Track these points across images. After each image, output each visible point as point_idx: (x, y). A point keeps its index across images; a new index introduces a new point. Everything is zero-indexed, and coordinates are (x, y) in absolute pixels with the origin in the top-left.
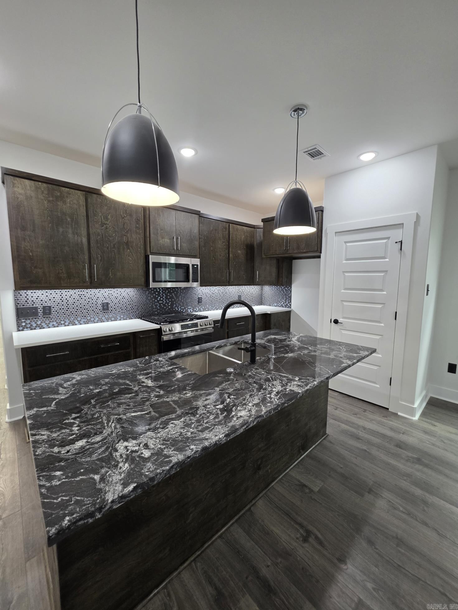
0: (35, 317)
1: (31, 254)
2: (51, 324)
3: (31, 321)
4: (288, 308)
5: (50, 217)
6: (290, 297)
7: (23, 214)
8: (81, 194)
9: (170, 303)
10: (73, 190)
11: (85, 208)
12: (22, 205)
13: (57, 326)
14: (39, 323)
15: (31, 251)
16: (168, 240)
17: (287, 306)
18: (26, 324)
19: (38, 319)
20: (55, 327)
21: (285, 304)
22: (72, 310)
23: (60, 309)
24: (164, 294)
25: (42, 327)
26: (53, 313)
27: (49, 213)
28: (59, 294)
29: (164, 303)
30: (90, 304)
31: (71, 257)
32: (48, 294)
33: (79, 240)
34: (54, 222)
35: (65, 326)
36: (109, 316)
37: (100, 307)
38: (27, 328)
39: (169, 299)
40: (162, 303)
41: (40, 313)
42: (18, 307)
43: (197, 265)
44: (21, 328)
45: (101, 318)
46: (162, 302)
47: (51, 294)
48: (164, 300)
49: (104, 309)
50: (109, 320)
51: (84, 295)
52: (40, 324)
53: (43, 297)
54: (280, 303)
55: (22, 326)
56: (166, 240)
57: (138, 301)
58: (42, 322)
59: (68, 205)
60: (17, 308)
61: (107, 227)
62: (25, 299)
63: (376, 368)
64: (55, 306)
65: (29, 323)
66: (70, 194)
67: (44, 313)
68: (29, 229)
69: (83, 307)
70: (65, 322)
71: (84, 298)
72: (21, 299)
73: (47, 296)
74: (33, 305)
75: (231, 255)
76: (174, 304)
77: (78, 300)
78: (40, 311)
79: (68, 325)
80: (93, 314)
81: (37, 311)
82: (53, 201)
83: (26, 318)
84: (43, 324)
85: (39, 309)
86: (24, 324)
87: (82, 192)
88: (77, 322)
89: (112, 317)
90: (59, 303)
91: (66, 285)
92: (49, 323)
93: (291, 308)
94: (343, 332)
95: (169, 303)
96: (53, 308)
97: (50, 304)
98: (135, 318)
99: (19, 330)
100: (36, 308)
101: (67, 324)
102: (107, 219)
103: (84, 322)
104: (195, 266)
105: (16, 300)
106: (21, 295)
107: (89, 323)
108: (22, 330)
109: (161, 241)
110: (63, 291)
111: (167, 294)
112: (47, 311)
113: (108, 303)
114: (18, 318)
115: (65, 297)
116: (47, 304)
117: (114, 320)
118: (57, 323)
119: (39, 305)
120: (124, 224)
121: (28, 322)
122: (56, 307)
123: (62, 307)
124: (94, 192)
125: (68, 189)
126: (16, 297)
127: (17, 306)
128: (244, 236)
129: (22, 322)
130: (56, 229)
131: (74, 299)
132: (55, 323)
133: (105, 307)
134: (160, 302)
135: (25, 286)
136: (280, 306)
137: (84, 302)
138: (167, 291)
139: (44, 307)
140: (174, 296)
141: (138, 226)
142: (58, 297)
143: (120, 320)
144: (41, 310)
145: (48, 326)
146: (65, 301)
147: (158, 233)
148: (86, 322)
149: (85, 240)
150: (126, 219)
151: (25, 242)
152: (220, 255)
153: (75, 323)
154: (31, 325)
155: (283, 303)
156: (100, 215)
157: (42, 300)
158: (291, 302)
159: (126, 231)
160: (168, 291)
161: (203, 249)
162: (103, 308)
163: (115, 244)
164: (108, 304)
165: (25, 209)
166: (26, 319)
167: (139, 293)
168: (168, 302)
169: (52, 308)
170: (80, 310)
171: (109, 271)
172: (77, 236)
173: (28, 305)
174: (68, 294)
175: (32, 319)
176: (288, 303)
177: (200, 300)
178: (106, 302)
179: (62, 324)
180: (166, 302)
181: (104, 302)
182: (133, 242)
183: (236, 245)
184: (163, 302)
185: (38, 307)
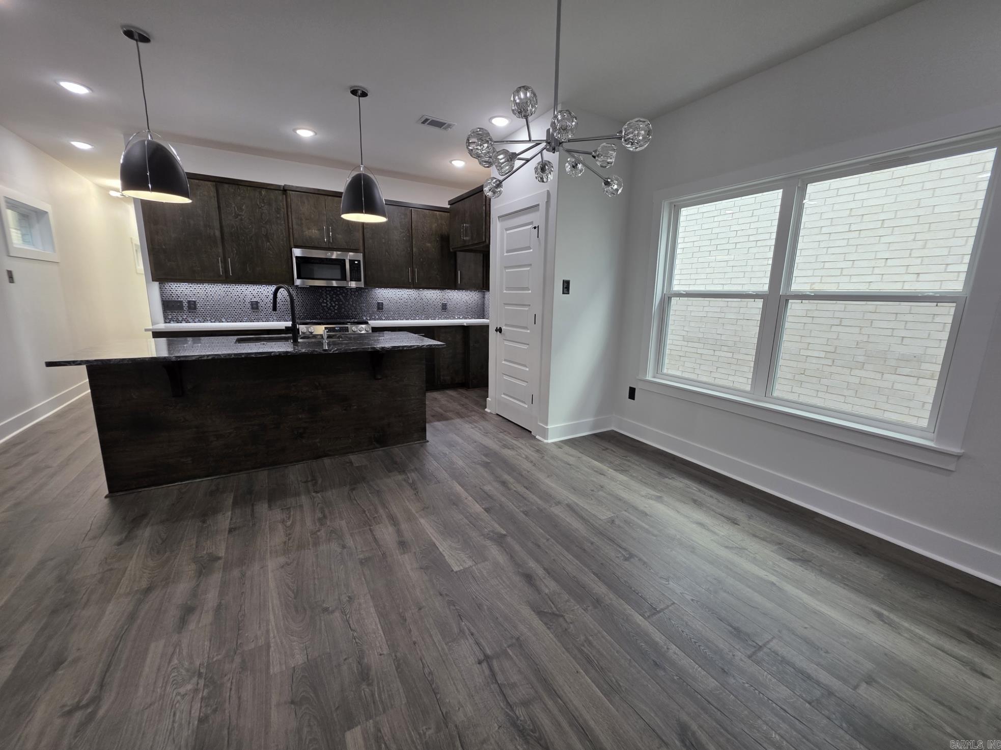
0: (181, 311)
1: (164, 247)
2: (197, 319)
3: (177, 315)
8: (211, 184)
9: (337, 306)
10: (202, 182)
11: (216, 199)
13: (204, 322)
14: (184, 317)
15: (164, 244)
16: (316, 231)
18: (172, 317)
19: (184, 312)
20: (201, 322)
23: (205, 305)
24: (328, 296)
25: (187, 322)
26: (198, 309)
28: (203, 289)
29: (329, 306)
30: (237, 301)
31: (204, 250)
32: (192, 288)
33: (212, 233)
34: (185, 215)
35: (212, 322)
36: (259, 316)
37: (249, 306)
38: (173, 321)
39: (335, 301)
40: (326, 307)
41: (185, 307)
43: (359, 261)
44: (168, 321)
45: (251, 318)
46: (325, 305)
48: (328, 303)
49: (253, 308)
50: (260, 321)
51: (230, 291)
52: (186, 318)
53: (187, 292)
55: (169, 319)
56: (313, 231)
58: (187, 316)
59: (199, 197)
60: (163, 301)
61: (242, 218)
62: (169, 293)
63: (524, 384)
64: (199, 301)
65: (175, 317)
66: (199, 186)
67: (189, 307)
69: (230, 305)
70: (212, 318)
72: (166, 292)
73: (191, 290)
74: (178, 299)
75: (414, 250)
76: (342, 308)
77: (224, 297)
78: (185, 304)
79: (215, 322)
81: (182, 305)
84: (188, 319)
86: (170, 317)
87: (211, 183)
89: (263, 318)
90: (204, 299)
91: (200, 279)
92: (195, 318)
94: (506, 343)
95: (335, 306)
97: (195, 299)
99: (166, 322)
100: (181, 302)
102: (241, 210)
103: (232, 320)
104: (356, 262)
105: (161, 292)
106: (166, 288)
107: (238, 321)
108: (169, 323)
109: (307, 232)
111: (332, 296)
112: (192, 306)
113: (257, 301)
114: (164, 310)
115: (209, 293)
116: (192, 299)
117: (265, 321)
118: (203, 318)
119: (183, 299)
120: (262, 214)
121: (174, 315)
122: (201, 303)
123: (207, 303)
124: (225, 182)
125: (197, 181)
126: (162, 290)
127: (163, 299)
128: (436, 225)
129: (168, 315)
131: (220, 295)
132: (200, 318)
133: (255, 306)
134: (323, 304)
137: (230, 299)
138: (332, 292)
139: (189, 302)
140: (341, 298)
141: (278, 216)
142: (202, 292)
143: (273, 321)
145: (193, 320)
146: (210, 297)
147: (302, 224)
148: (234, 320)
149: (218, 233)
150: (264, 208)
152: (397, 249)
153: (222, 320)
154: (177, 319)
156: (233, 206)
157: (186, 295)
159: (264, 222)
160: (334, 292)
161: (371, 241)
163: (252, 237)
164: (257, 303)
166: (172, 312)
168: (334, 304)
169: (197, 303)
171: (247, 265)
172: (210, 229)
173: (173, 298)
174: (213, 290)
175: (178, 312)
177: (380, 306)
179: (207, 320)
180: (332, 304)
181: (252, 300)
182: (274, 234)
183: (423, 235)
184: (327, 305)
185: (183, 301)
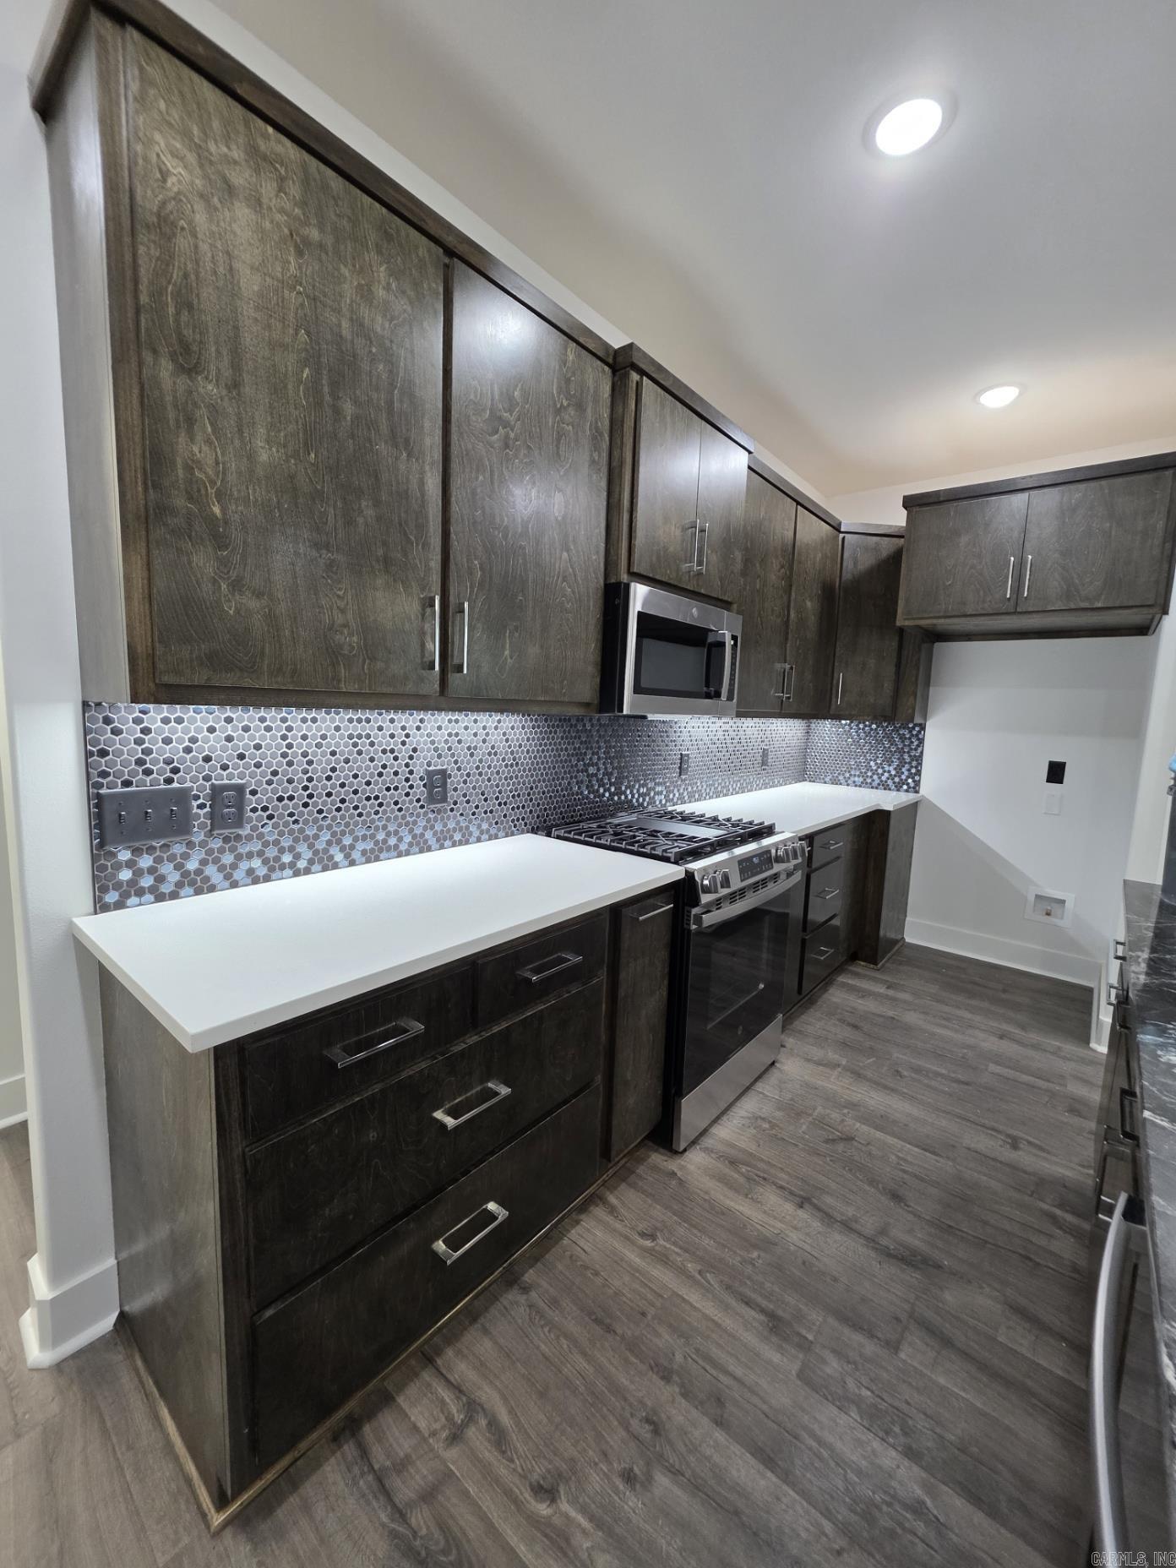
0: (177, 839)
1: (217, 510)
2: (244, 865)
3: (158, 860)
4: (907, 791)
5: (308, 333)
6: (919, 759)
7: (186, 276)
8: (429, 252)
12: (182, 223)
13: (267, 879)
14: (192, 865)
15: (220, 495)
16: (677, 533)
17: (905, 787)
18: (138, 873)
19: (191, 845)
20: (256, 881)
21: (897, 779)
22: (325, 803)
23: (280, 799)
25: (202, 886)
26: (250, 820)
27: (302, 305)
28: (279, 729)
30: (388, 776)
31: (380, 552)
32: (235, 729)
33: (414, 480)
34: (324, 360)
35: (297, 874)
36: (445, 825)
37: (420, 791)
38: (140, 893)
41: (198, 816)
42: (103, 791)
43: (736, 639)
44: (112, 897)
45: (422, 835)
47: (246, 729)
49: (432, 799)
50: (448, 843)
51: (368, 736)
52: (199, 872)
53: (212, 744)
54: (875, 777)
55: (118, 885)
56: (673, 529)
57: (533, 763)
58: (204, 862)
60: (98, 796)
61: (507, 436)
62: (135, 753)
64: (259, 783)
65: (152, 870)
67: (217, 820)
68: (213, 367)
69: (364, 791)
70: (297, 857)
71: (368, 752)
72: (118, 753)
73: (229, 739)
74: (169, 781)
75: (792, 614)
77: (347, 761)
78: (200, 814)
79: (307, 871)
80: (396, 818)
81: (188, 809)
82: (321, 246)
83: (137, 844)
84: (211, 870)
85: (197, 797)
86: (125, 875)
88: (339, 857)
89: (455, 830)
90: (275, 773)
91: (355, 687)
92: (234, 866)
93: (917, 792)
96: (254, 793)
97: (241, 775)
98: (523, 833)
99: (104, 907)
100: (183, 797)
101: (301, 864)
102: (509, 398)
103: (364, 852)
104: (732, 642)
105: (91, 754)
106: (117, 732)
107: (382, 856)
108: (120, 905)
109: (661, 533)
110: (294, 719)
112: (228, 808)
113: (445, 771)
114: (101, 845)
115: (300, 746)
116: (230, 777)
117: (461, 843)
118: (265, 862)
119: (194, 779)
121: (146, 862)
122: (265, 792)
123: (285, 790)
124: (473, 261)
126: (94, 742)
127: (99, 786)
128: (820, 555)
129: (118, 866)
130: (327, 398)
131: (333, 753)
132: (256, 863)
133: (437, 786)
135: (183, 681)
136: (875, 784)
137: (368, 768)
139: (217, 792)
141: (596, 455)
142: (272, 743)
143: (479, 840)
144: (201, 807)
145: (228, 877)
146: (300, 763)
147: (655, 499)
148: (372, 851)
150: (566, 417)
151: (192, 439)
152: (773, 611)
153: (331, 858)
154: (161, 879)
155: (886, 775)
157: (207, 759)
158: (919, 773)
162: (430, 794)
164: (443, 773)
165: (196, 247)
166: (137, 852)
167: (536, 733)
169: (248, 796)
170: (352, 801)
171: (505, 636)
172: (408, 458)
173: (148, 779)
174: (313, 731)
175: (165, 847)
176: (908, 777)
178: (439, 767)
179: (283, 867)
181: (432, 768)
182: (580, 521)
183: (805, 579)
185: (191, 789)
